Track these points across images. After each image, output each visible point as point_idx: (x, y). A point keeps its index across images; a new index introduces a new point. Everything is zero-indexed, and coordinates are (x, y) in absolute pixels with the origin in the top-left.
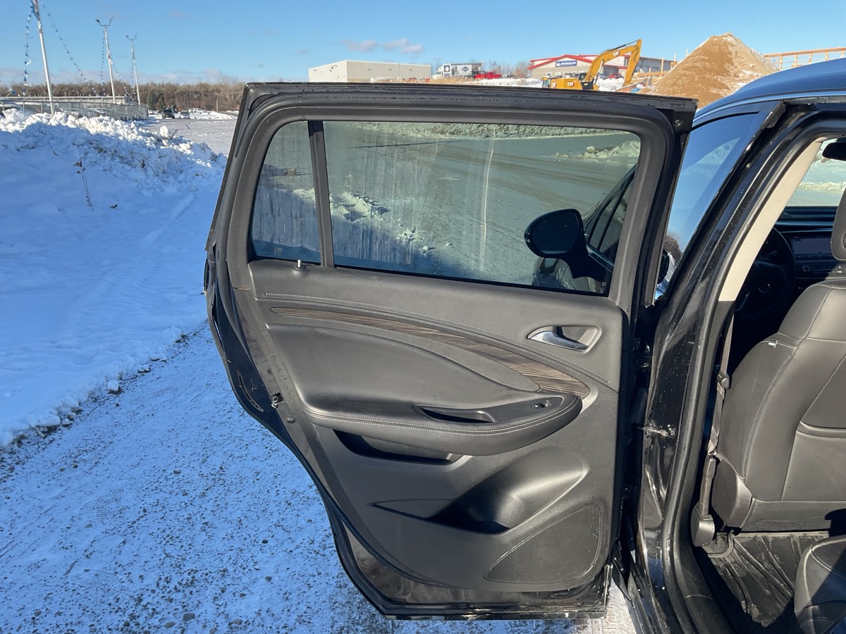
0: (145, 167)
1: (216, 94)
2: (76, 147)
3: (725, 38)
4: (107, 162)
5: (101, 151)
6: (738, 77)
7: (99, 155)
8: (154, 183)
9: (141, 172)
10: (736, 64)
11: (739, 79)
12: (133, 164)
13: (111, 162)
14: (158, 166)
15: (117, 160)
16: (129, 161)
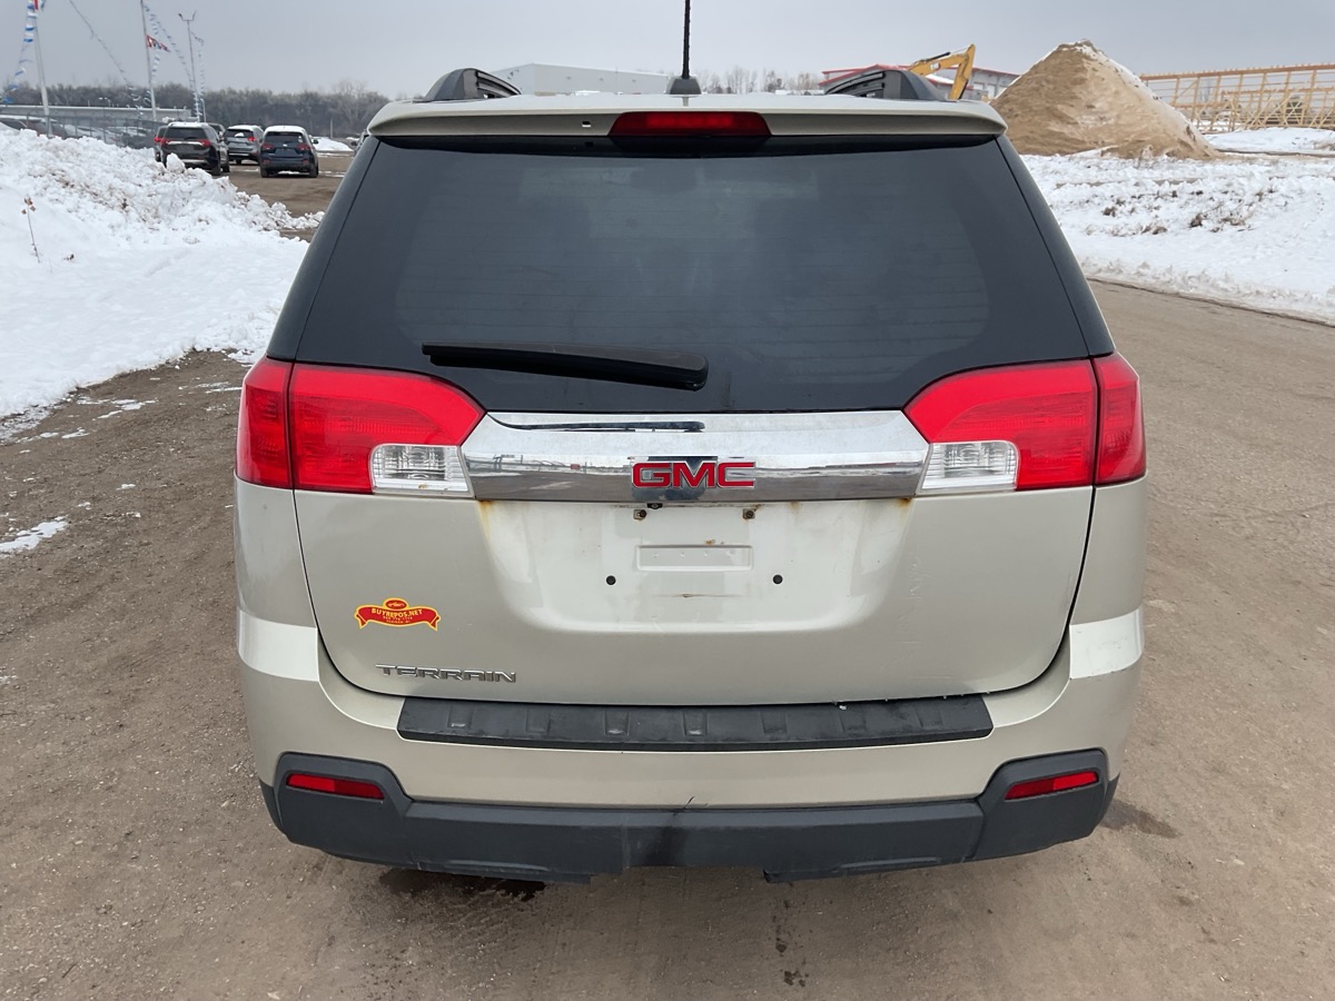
0: (127, 209)
1: (331, 110)
3: (1078, 48)
4: (74, 200)
5: (67, 184)
6: (1092, 107)
7: (63, 190)
10: (1091, 88)
11: (1094, 110)
12: (109, 203)
13: (79, 200)
14: (146, 207)
15: (88, 197)
16: (105, 199)
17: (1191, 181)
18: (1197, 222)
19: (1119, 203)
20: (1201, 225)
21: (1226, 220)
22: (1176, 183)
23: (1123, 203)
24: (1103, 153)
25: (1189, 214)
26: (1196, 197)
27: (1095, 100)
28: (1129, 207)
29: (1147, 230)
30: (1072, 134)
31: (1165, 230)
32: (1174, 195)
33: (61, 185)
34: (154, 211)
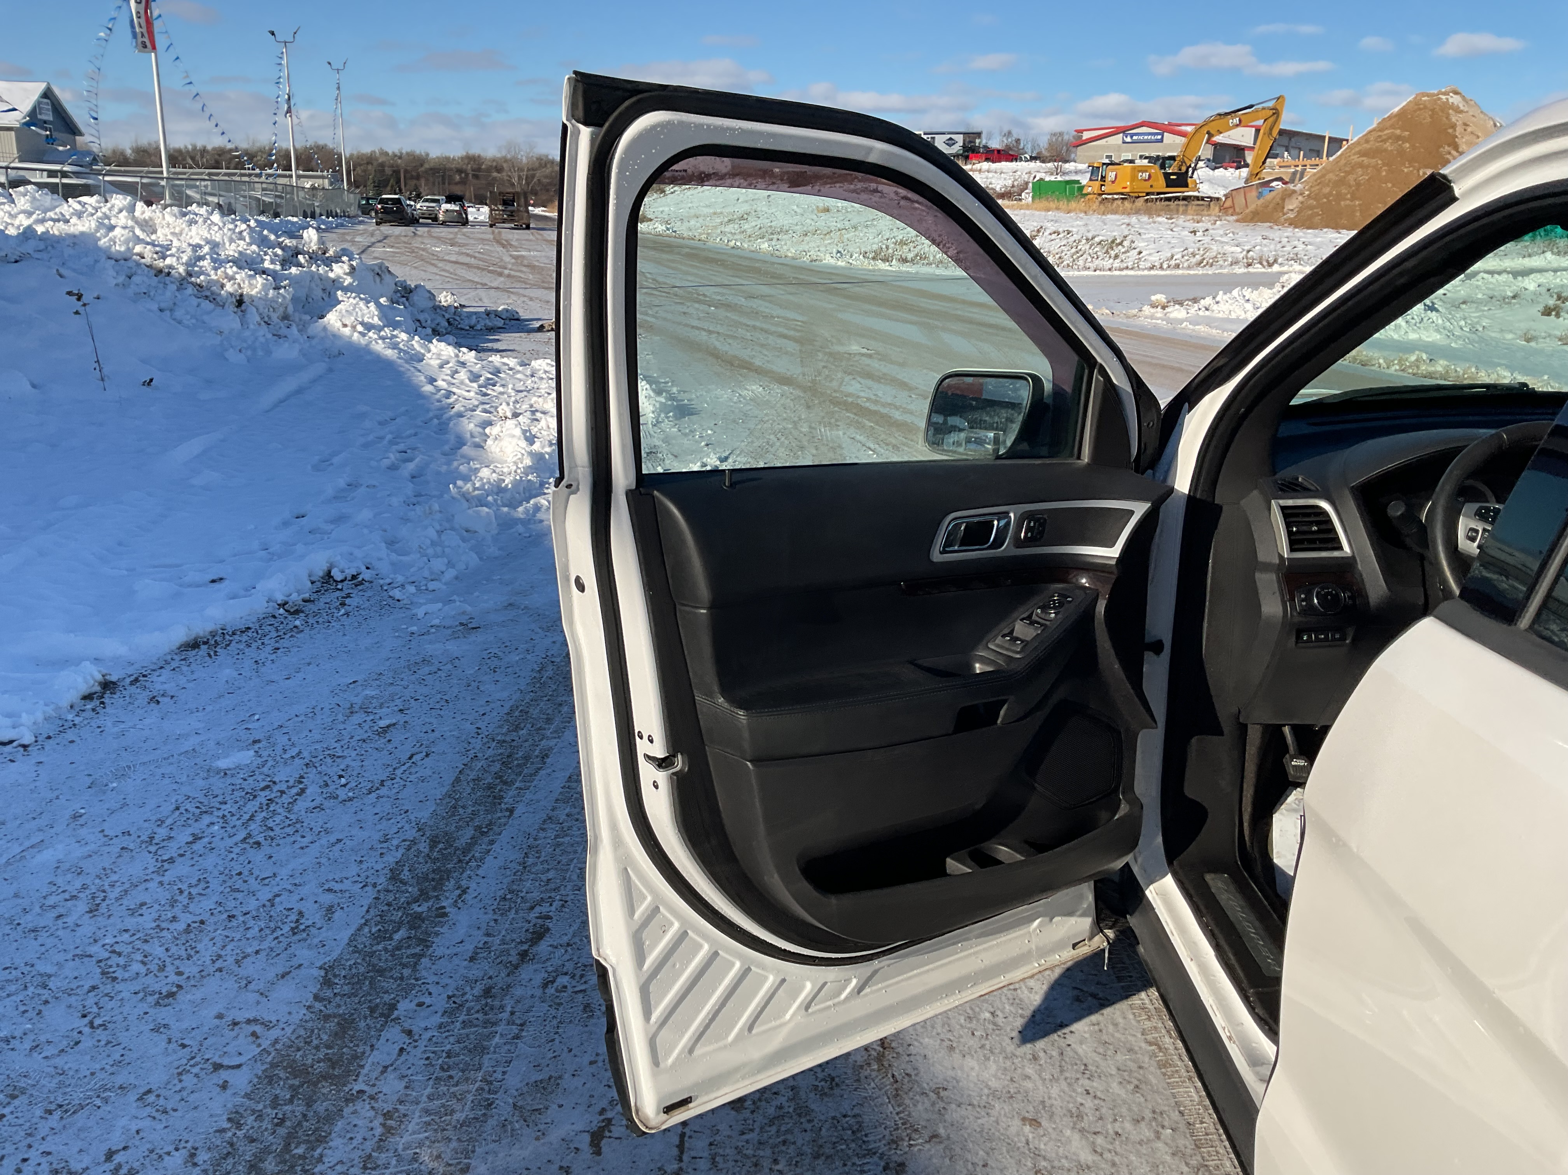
0: (243, 307)
3: (1444, 97)
7: (156, 279)
9: (232, 315)
12: (218, 299)
13: (177, 294)
14: (271, 304)
15: (190, 290)
16: (213, 293)
33: (153, 272)
34: (282, 309)
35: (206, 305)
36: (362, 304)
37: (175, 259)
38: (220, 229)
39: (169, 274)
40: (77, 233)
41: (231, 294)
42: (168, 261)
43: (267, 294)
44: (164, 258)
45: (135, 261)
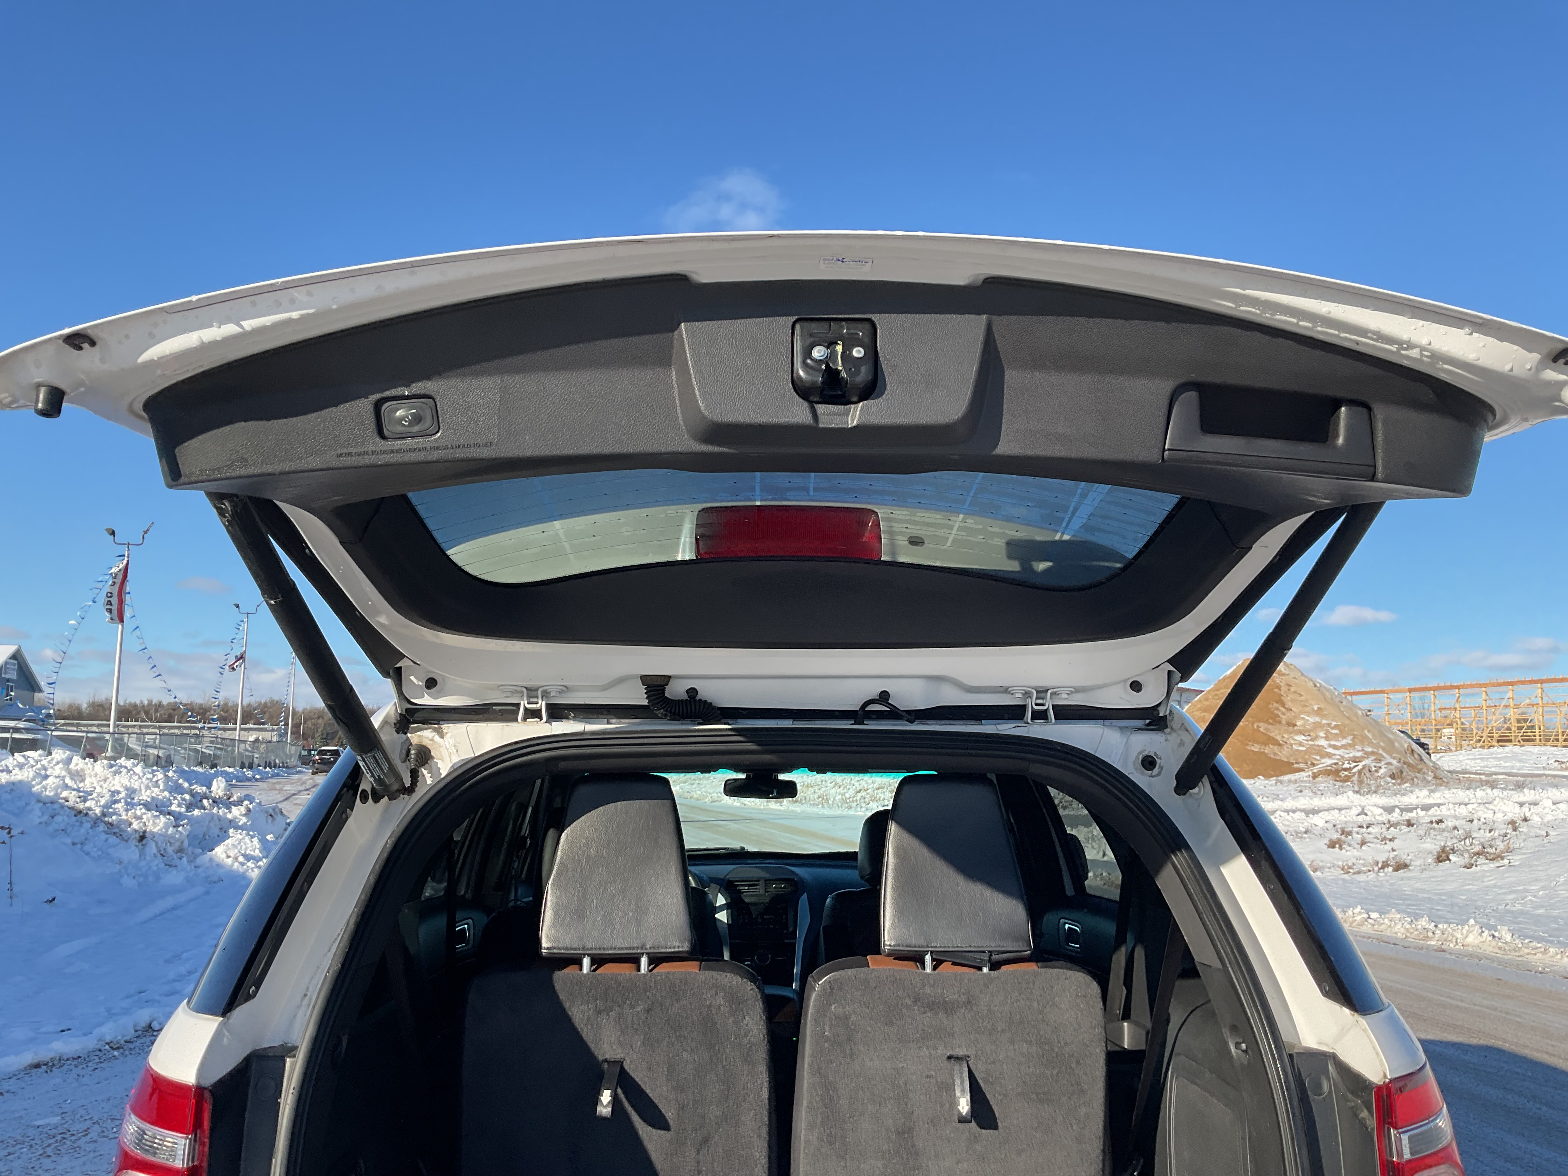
0: (144, 842)
2: (41, 804)
4: (83, 831)
5: (80, 813)
7: (74, 819)
8: (150, 868)
9: (133, 848)
10: (1289, 704)
11: (1296, 728)
12: (124, 836)
13: (90, 831)
14: (169, 840)
15: (102, 827)
16: (120, 831)
17: (1426, 808)
18: (1442, 857)
19: (1346, 833)
20: (1450, 860)
21: (1478, 854)
22: (1410, 810)
23: (1349, 833)
24: (1315, 776)
25: (1432, 846)
26: (1435, 825)
27: (1297, 717)
28: (1358, 837)
29: (1385, 865)
30: (1275, 754)
31: (1406, 866)
32: (1409, 824)
33: (73, 813)
34: (177, 844)
35: (113, 839)
36: (247, 839)
37: (94, 802)
38: (140, 778)
39: (86, 814)
40: (16, 780)
41: (136, 831)
42: (88, 804)
43: (167, 831)
44: (85, 801)
45: (60, 803)
